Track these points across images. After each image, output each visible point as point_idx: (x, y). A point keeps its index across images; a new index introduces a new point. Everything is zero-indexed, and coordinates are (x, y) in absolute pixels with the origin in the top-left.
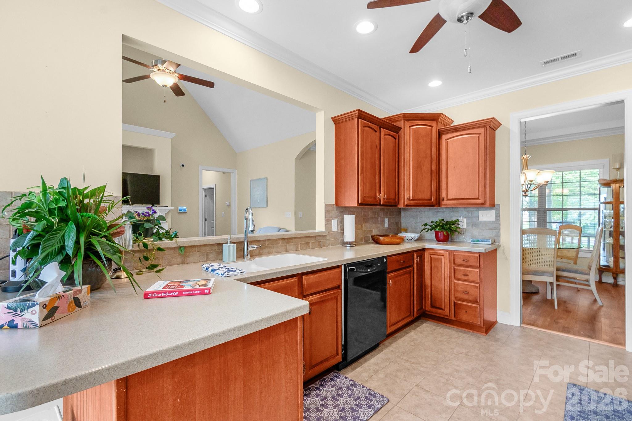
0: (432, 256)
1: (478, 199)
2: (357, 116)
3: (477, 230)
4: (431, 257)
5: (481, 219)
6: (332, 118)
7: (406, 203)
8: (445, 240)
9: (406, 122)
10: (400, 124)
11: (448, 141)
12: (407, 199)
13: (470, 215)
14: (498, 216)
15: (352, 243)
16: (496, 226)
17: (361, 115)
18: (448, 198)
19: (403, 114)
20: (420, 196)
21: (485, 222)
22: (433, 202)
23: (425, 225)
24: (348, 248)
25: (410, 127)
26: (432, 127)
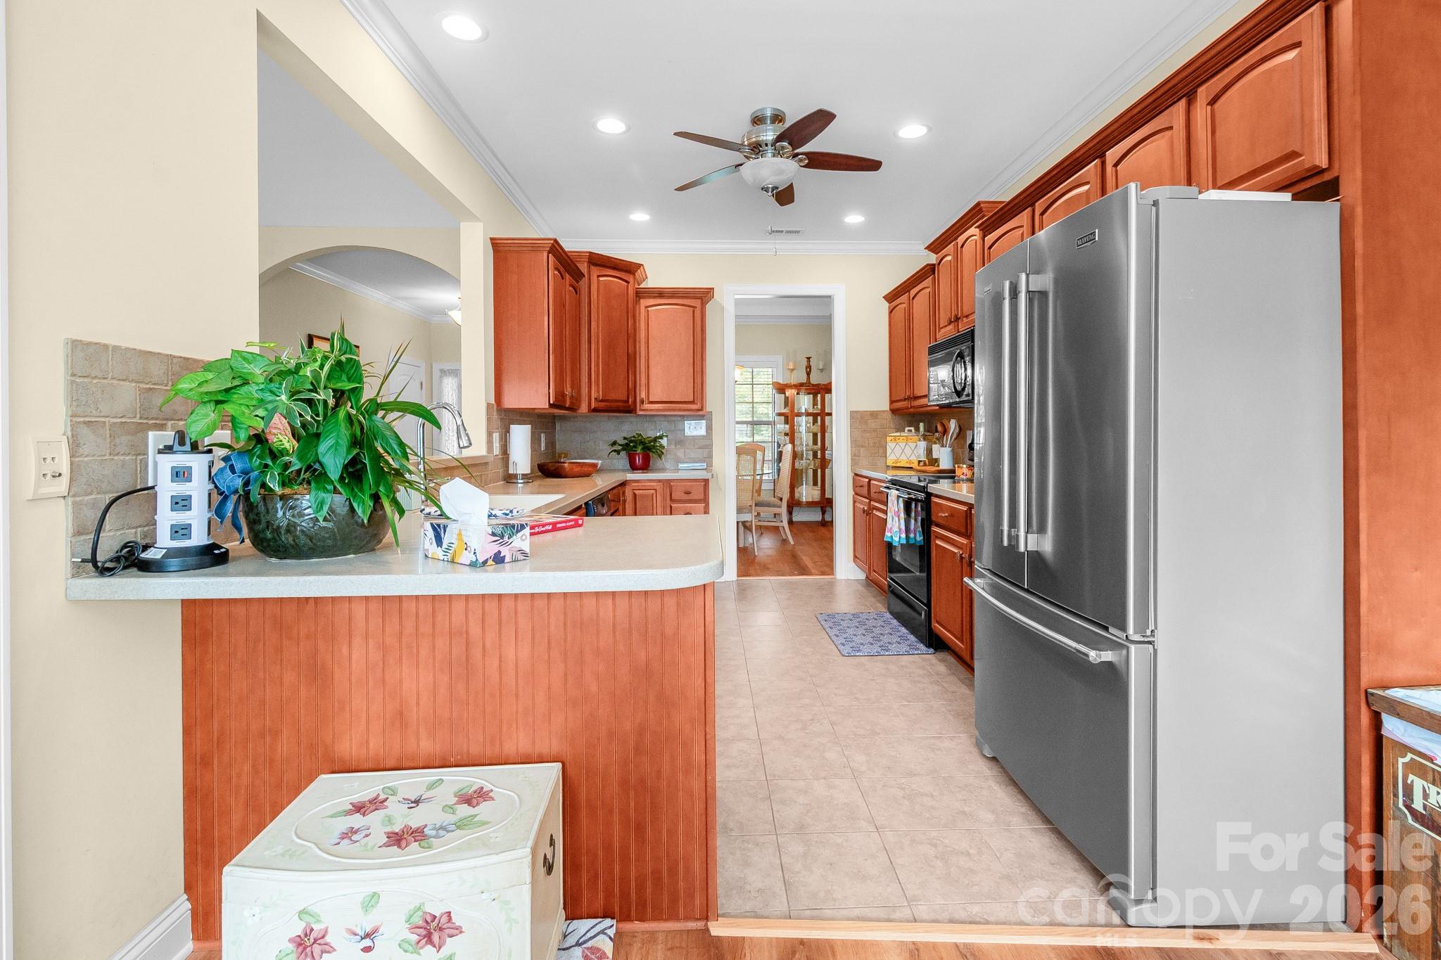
0: (637, 492)
1: (693, 402)
2: (548, 249)
3: (682, 450)
4: (635, 494)
5: (688, 432)
6: (492, 239)
7: (593, 406)
8: (645, 467)
9: (592, 267)
10: (583, 267)
11: (649, 309)
12: (596, 399)
13: (673, 428)
14: (709, 428)
15: (524, 476)
16: (706, 444)
17: (555, 249)
18: (650, 400)
19: (590, 253)
20: (614, 395)
21: (694, 438)
22: (630, 406)
23: (614, 443)
24: (520, 485)
25: (598, 276)
26: (628, 282)
